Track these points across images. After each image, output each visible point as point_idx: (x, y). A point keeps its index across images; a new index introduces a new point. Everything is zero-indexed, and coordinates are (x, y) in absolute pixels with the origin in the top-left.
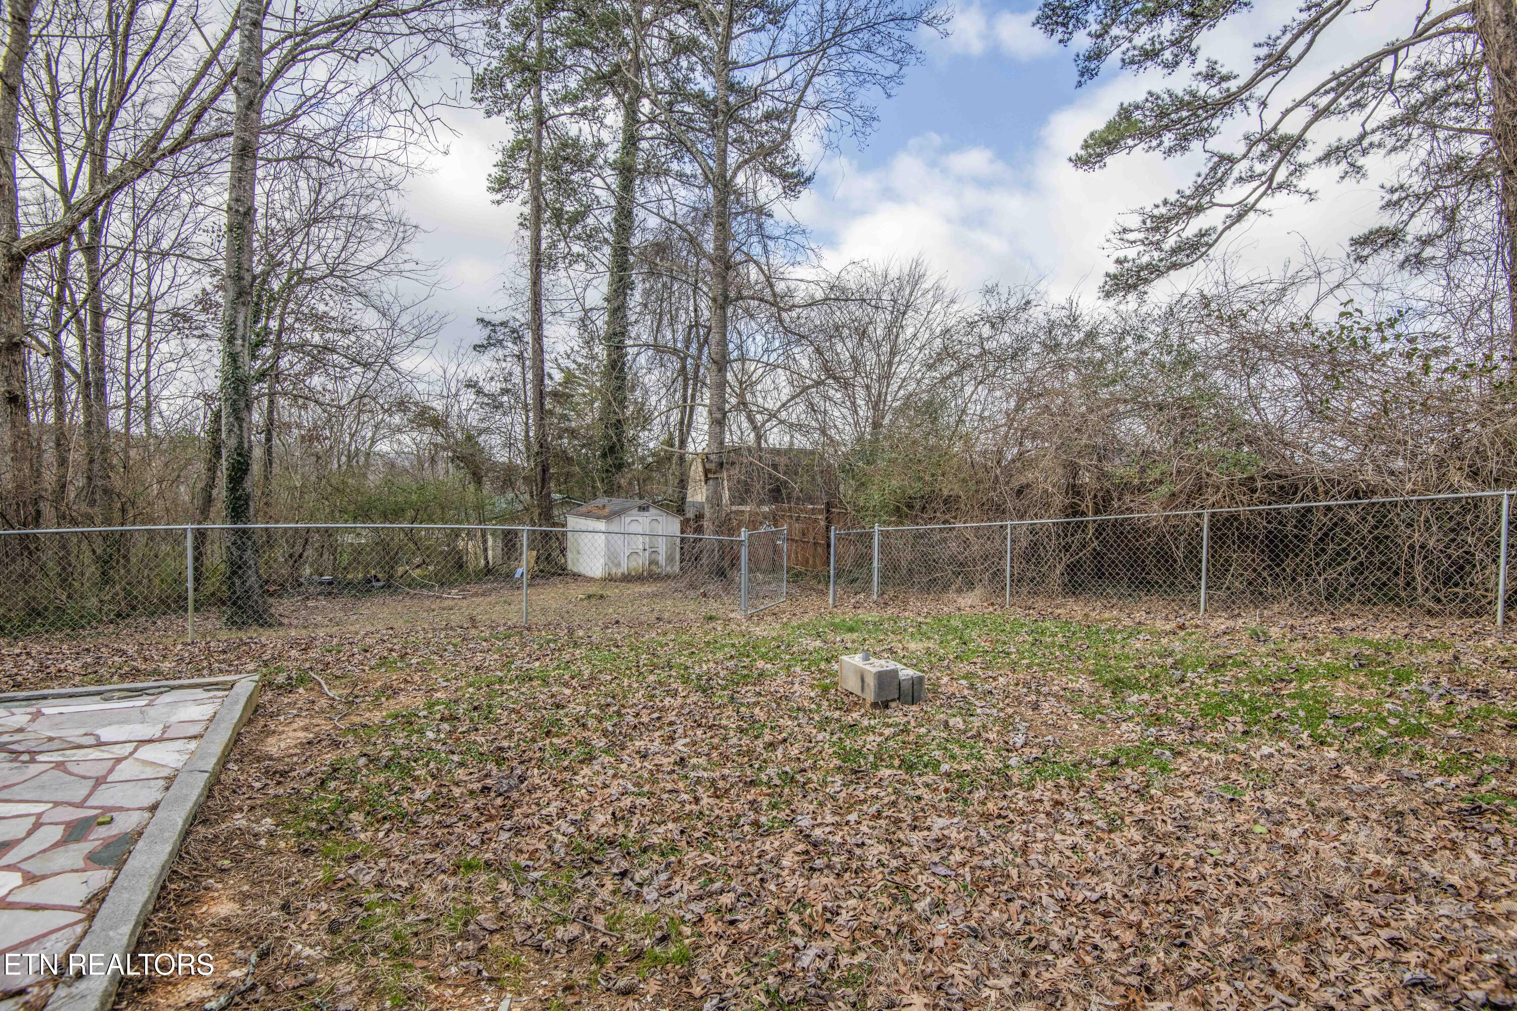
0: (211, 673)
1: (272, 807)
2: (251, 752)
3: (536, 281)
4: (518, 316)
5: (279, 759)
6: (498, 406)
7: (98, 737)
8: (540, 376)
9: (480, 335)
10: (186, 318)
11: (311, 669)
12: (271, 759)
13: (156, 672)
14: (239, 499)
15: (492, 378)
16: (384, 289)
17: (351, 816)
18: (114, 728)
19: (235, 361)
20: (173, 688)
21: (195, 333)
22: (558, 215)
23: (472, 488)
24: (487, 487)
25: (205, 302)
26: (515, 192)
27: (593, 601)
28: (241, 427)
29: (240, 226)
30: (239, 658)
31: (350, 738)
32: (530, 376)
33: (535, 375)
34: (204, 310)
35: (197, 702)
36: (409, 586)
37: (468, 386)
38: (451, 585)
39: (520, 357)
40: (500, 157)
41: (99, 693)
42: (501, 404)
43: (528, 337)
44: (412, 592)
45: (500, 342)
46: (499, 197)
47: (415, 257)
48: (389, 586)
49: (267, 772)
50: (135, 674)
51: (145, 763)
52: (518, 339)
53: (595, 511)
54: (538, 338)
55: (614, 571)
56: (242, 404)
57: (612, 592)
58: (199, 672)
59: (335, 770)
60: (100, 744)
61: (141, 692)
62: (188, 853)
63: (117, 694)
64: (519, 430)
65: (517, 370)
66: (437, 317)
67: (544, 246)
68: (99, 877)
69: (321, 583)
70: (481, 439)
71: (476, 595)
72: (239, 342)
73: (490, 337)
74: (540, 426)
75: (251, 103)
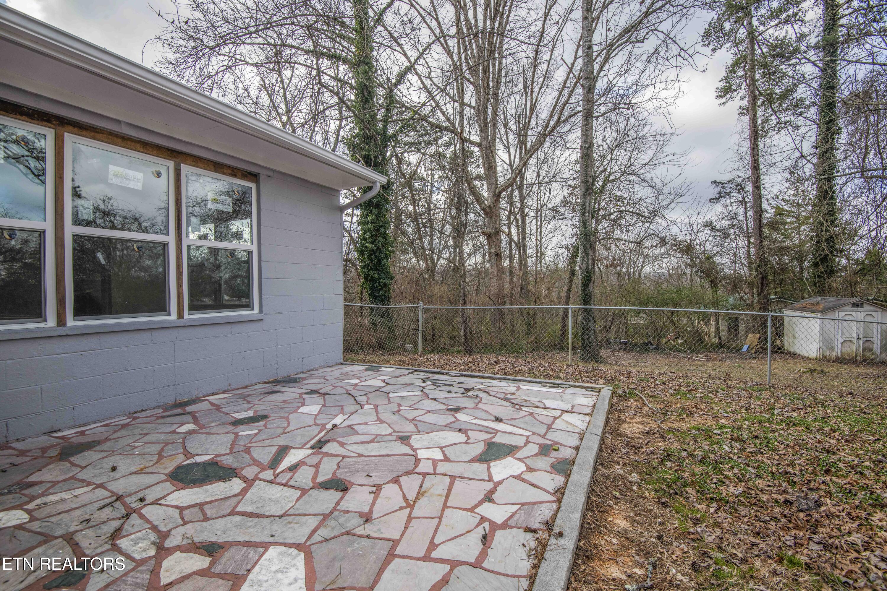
0: (583, 382)
1: (636, 467)
2: (615, 430)
3: (755, 148)
4: (741, 174)
5: (632, 439)
6: (726, 236)
7: (544, 405)
8: (759, 212)
9: (714, 191)
10: (557, 211)
11: (635, 389)
12: (627, 437)
13: (558, 377)
14: (586, 295)
15: (723, 218)
16: (653, 175)
17: (687, 489)
18: (551, 401)
19: (585, 224)
20: (572, 386)
21: (561, 217)
22: (770, 98)
23: (710, 291)
24: (721, 290)
25: (565, 202)
26: (736, 93)
27: (815, 374)
28: (588, 258)
29: (587, 155)
30: (595, 376)
31: (671, 435)
32: (750, 213)
33: (755, 212)
34: (564, 206)
35: (585, 396)
36: (671, 350)
37: (705, 226)
38: (698, 352)
39: (743, 202)
40: (724, 74)
41: (540, 383)
42: (729, 235)
43: (749, 187)
44: (673, 353)
45: (728, 194)
46: (724, 100)
47: (672, 152)
48: (658, 349)
49: (628, 445)
50: (550, 377)
51: (567, 422)
52: (740, 188)
53: (810, 306)
54: (757, 187)
55: (828, 353)
56: (588, 246)
57: (831, 369)
58: (577, 380)
59: (669, 455)
60: (545, 408)
61: (557, 386)
62: (596, 480)
63: (548, 385)
64: (742, 252)
65: (741, 211)
66: (685, 186)
67: (759, 121)
68: (560, 480)
69: (621, 343)
70: (716, 259)
71: (715, 359)
72: (587, 214)
73: (720, 192)
74: (760, 246)
75: (590, 89)
